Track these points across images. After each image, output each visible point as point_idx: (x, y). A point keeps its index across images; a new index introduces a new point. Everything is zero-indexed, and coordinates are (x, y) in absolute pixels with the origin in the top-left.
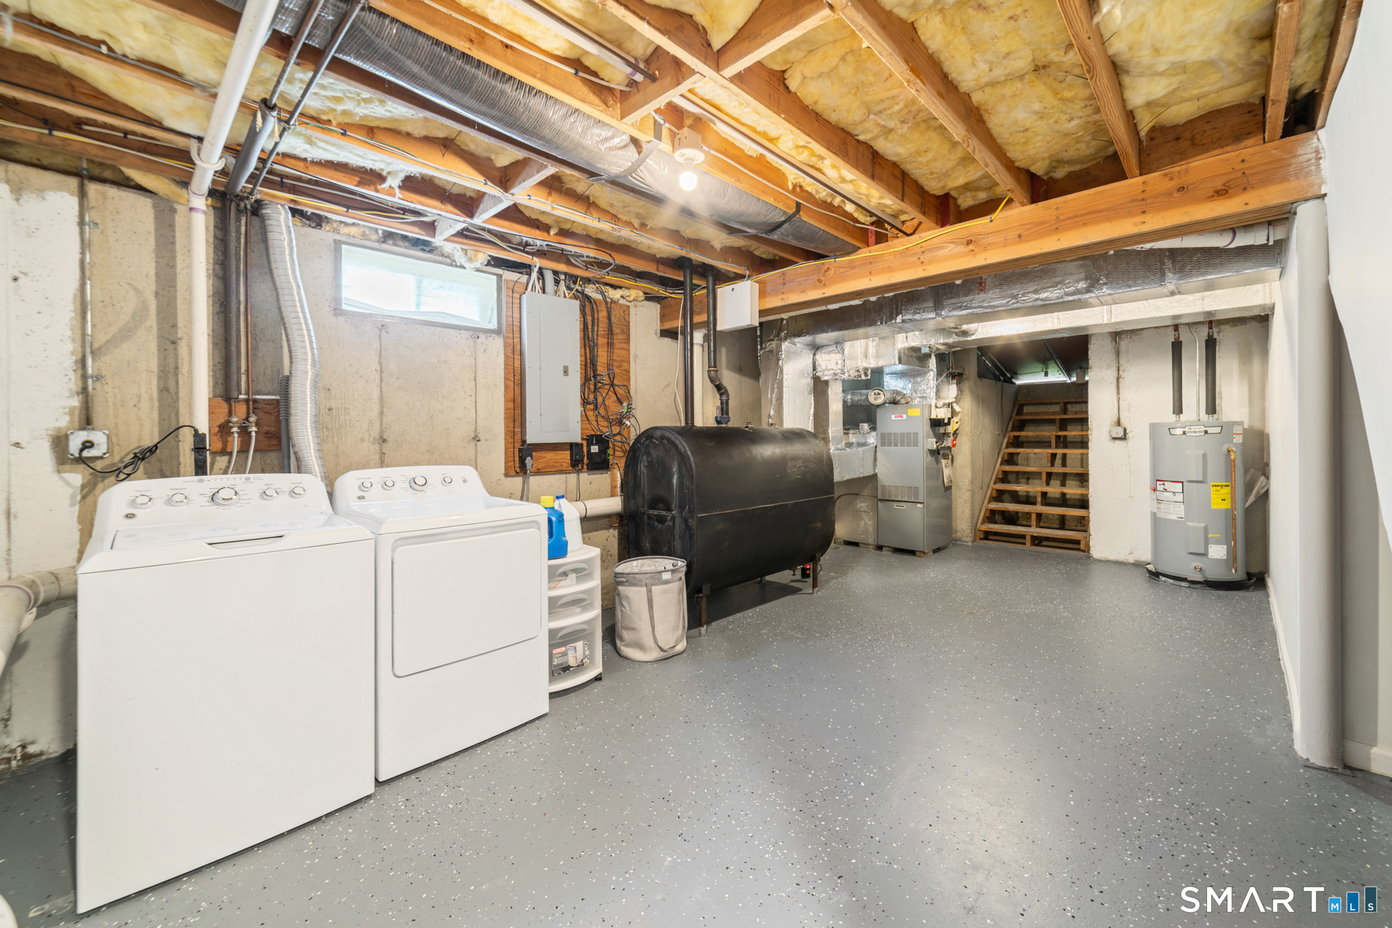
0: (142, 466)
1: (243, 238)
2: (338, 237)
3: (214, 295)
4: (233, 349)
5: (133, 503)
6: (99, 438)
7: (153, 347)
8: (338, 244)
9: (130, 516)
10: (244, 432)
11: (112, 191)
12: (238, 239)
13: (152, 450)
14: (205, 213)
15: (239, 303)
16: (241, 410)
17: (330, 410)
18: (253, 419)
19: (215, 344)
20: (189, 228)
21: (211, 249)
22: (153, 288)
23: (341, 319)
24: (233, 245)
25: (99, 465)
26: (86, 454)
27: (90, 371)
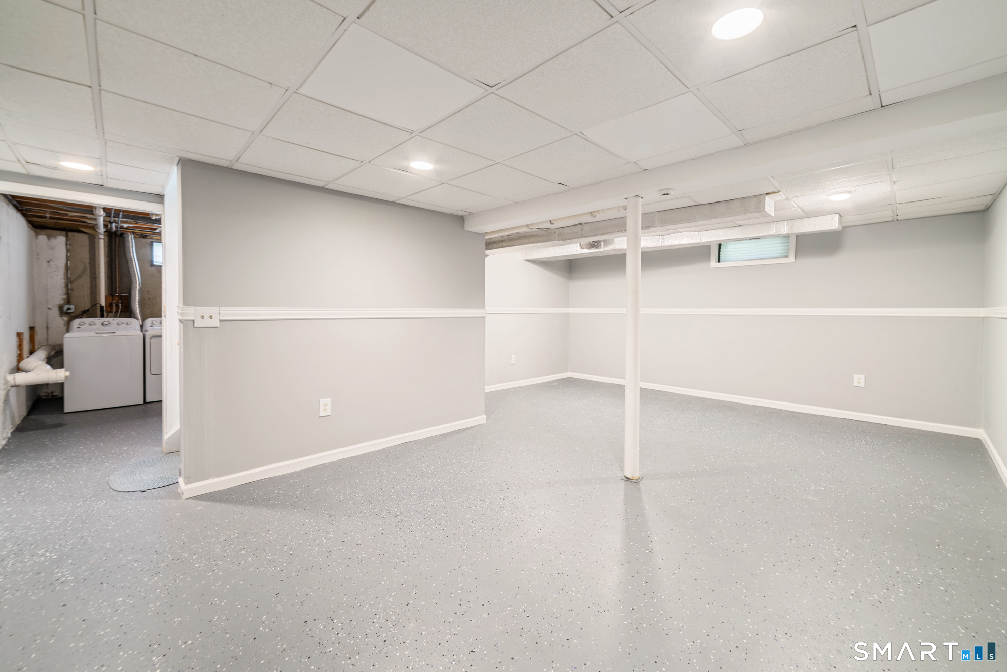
0: (85, 315)
1: (117, 245)
2: (152, 240)
3: (107, 263)
4: (114, 280)
5: (80, 325)
6: (72, 307)
7: (88, 280)
8: (152, 243)
9: (79, 328)
10: (117, 306)
11: (76, 234)
12: (115, 244)
13: (88, 311)
14: (103, 239)
15: (116, 264)
16: (117, 299)
17: (149, 298)
18: (120, 302)
19: (108, 278)
20: (98, 244)
21: (107, 249)
22: (88, 262)
23: (153, 268)
24: (113, 247)
25: (72, 315)
26: (69, 311)
27: (70, 287)
